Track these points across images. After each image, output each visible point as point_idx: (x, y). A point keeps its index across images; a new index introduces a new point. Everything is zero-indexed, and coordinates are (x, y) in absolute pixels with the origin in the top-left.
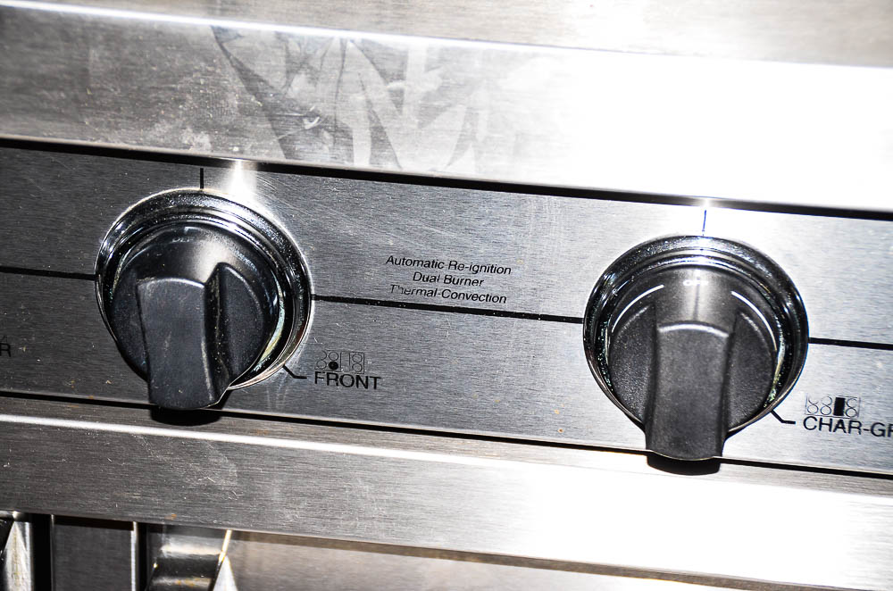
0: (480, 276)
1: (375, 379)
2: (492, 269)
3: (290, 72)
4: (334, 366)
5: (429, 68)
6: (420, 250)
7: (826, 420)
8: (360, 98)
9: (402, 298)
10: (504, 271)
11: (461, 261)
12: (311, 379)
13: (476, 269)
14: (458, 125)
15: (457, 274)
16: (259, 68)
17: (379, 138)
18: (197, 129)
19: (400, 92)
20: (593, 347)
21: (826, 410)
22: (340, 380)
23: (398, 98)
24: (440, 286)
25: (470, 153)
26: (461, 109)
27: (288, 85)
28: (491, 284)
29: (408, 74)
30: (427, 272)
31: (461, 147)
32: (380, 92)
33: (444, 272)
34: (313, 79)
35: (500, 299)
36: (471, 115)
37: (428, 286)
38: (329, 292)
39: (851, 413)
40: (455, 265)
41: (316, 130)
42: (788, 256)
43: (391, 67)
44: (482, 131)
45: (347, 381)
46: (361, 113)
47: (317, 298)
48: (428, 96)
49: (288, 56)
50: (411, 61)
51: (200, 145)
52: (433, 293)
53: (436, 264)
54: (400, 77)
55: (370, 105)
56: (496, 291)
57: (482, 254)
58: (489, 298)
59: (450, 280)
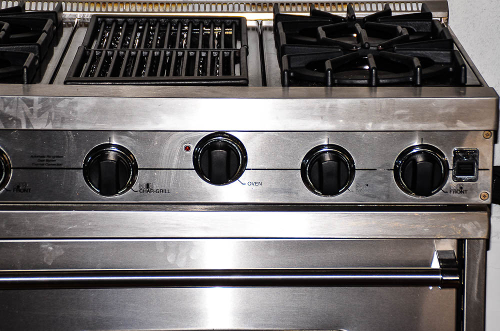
0: (55, 159)
1: (29, 189)
2: (58, 157)
3: (5, 106)
4: (18, 187)
5: (39, 103)
6: (39, 153)
7: (145, 190)
8: (23, 112)
9: (35, 166)
10: (61, 157)
11: (50, 155)
12: (12, 191)
13: (54, 157)
14: (47, 116)
15: (49, 159)
17: (28, 122)
19: (32, 109)
20: (85, 175)
21: (145, 187)
22: (20, 191)
23: (32, 111)
24: (45, 162)
25: (51, 123)
26: (48, 113)
27: (5, 109)
28: (58, 161)
29: (34, 105)
30: (42, 159)
31: (48, 122)
32: (27, 110)
33: (45, 159)
34: (11, 108)
35: (60, 165)
36: (50, 114)
37: (42, 163)
38: (16, 166)
39: (151, 187)
40: (48, 156)
41: (12, 120)
42: (131, 147)
43: (30, 103)
44: (53, 117)
45: (22, 191)
46: (23, 115)
47: (13, 168)
48: (39, 110)
49: (4, 103)
50: (35, 101)
52: (43, 164)
53: (44, 157)
54: (32, 106)
55: (25, 113)
56: (60, 163)
57: (55, 153)
58: (58, 164)
59: (47, 160)
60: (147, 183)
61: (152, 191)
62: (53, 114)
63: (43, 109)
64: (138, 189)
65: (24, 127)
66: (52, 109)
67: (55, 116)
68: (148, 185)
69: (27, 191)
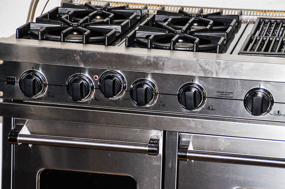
0: (229, 94)
1: (215, 109)
2: (231, 93)
3: (206, 65)
4: (209, 107)
5: (224, 64)
6: (221, 90)
7: (277, 114)
8: (215, 68)
9: (219, 97)
10: (233, 93)
12: (206, 109)
13: (229, 93)
14: (227, 71)
15: (226, 94)
16: (202, 64)
17: (217, 73)
18: (193, 72)
19: (220, 67)
20: (245, 103)
21: (277, 113)
22: (210, 109)
23: (219, 68)
24: (224, 95)
25: (229, 75)
26: (228, 69)
27: (206, 66)
28: (231, 95)
30: (222, 93)
31: (227, 74)
32: (217, 67)
34: (209, 66)
35: (232, 97)
37: (222, 95)
38: (209, 97)
40: (226, 92)
41: (209, 72)
42: (271, 90)
43: (219, 64)
44: (230, 72)
45: (211, 109)
47: (207, 97)
48: (223, 68)
49: (206, 63)
50: (221, 63)
51: (194, 74)
52: (223, 96)
53: (223, 92)
54: (220, 65)
55: (216, 69)
56: (232, 96)
57: (230, 91)
58: (231, 97)
59: (225, 95)
60: (279, 110)
61: (281, 115)
62: (231, 70)
63: (225, 67)
64: (273, 114)
65: (215, 76)
66: (230, 68)
67: (232, 71)
68: (279, 112)
69: (213, 110)
